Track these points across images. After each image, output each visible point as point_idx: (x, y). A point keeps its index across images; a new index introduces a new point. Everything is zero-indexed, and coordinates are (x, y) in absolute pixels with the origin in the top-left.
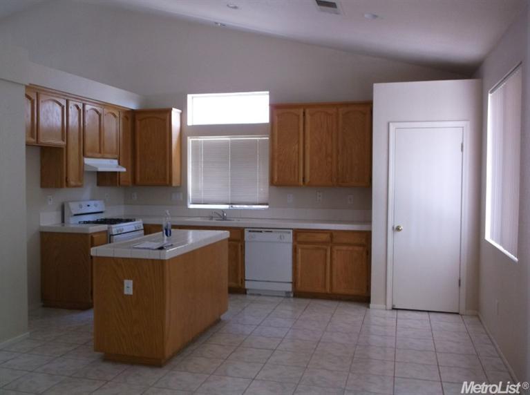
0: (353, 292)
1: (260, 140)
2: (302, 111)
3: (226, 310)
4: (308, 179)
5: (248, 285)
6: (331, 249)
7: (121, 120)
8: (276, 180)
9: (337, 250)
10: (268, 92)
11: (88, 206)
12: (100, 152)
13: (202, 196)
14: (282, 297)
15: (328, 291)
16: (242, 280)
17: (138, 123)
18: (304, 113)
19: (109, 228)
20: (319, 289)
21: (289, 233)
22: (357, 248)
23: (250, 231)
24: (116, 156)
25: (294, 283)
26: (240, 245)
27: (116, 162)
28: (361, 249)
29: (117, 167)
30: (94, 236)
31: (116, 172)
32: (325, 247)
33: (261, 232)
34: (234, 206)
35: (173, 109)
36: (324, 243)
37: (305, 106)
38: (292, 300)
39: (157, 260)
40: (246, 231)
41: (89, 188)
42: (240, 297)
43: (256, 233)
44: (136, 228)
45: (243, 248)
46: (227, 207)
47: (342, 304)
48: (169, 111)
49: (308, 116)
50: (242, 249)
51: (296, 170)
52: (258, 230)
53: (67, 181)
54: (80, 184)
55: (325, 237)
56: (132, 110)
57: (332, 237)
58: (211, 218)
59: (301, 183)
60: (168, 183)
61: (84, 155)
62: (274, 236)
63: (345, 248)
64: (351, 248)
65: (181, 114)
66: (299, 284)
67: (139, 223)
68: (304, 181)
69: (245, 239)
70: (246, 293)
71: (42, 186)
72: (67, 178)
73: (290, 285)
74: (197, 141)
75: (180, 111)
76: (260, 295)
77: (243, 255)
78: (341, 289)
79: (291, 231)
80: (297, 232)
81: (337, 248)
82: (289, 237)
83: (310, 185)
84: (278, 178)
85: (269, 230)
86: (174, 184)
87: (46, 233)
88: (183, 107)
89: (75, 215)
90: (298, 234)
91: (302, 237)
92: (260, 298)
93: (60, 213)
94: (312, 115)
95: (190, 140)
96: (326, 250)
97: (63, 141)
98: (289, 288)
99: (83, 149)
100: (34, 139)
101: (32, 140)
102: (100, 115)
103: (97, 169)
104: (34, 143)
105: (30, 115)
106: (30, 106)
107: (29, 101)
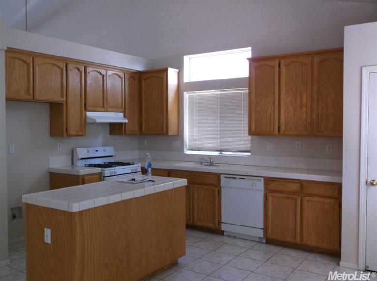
0: (325, 245)
1: (244, 93)
2: (277, 62)
3: (184, 254)
4: (283, 129)
5: (224, 227)
6: (301, 199)
7: (127, 80)
8: (253, 129)
9: (308, 201)
10: (250, 48)
11: (98, 151)
12: (103, 107)
13: (197, 144)
14: (255, 241)
15: (299, 242)
16: (219, 222)
17: (143, 82)
18: (279, 64)
19: (102, 171)
20: (289, 239)
21: (261, 181)
22: (328, 201)
23: (226, 177)
24: (121, 110)
25: (266, 230)
26: (217, 189)
27: (121, 115)
28: (333, 201)
29: (124, 119)
30: (85, 178)
31: (122, 123)
32: (295, 196)
33: (235, 178)
34: (223, 153)
35: (169, 68)
36: (294, 193)
37: (280, 58)
38: (264, 245)
39: (67, 212)
40: (222, 177)
41: (102, 136)
42: (216, 238)
43: (231, 180)
44: (132, 170)
45: (219, 192)
46: (217, 153)
47: (312, 257)
48: (165, 71)
49: (282, 66)
50: (218, 194)
51: (272, 119)
52: (232, 176)
53: (67, 131)
54: (80, 133)
55: (295, 187)
56: (139, 71)
57: (302, 187)
58: (201, 163)
59: (277, 132)
60: (165, 132)
61: (86, 110)
62: (246, 183)
63: (316, 199)
64: (322, 200)
65: (179, 73)
66: (270, 231)
67: (137, 167)
68: (279, 130)
69: (221, 185)
70: (223, 234)
71: (51, 135)
72: (67, 129)
73: (262, 231)
74: (193, 96)
75: (178, 70)
76: (235, 237)
77: (220, 199)
78: (312, 242)
79: (263, 179)
80: (268, 180)
81: (307, 198)
82: (261, 185)
83: (285, 135)
84: (255, 128)
85: (243, 177)
86: (170, 133)
87: (53, 173)
88: (179, 66)
89: (82, 159)
90: (269, 182)
91: (273, 186)
92: (235, 241)
93: (70, 157)
94: (287, 66)
95: (186, 96)
96: (296, 200)
97: (63, 97)
98: (261, 234)
99: (85, 104)
100: (30, 96)
101: (28, 97)
102: (103, 76)
103: (96, 120)
104: (30, 99)
105: (26, 76)
106: (25, 69)
107: (24, 64)
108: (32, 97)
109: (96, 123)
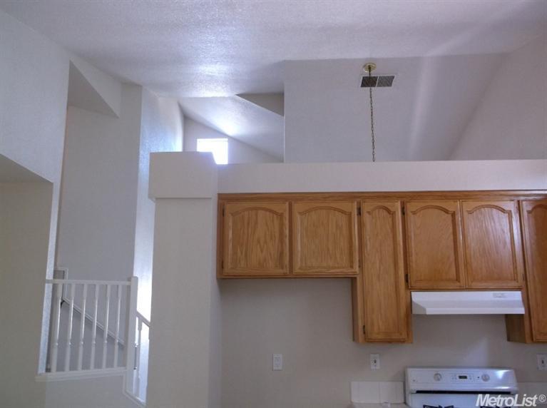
11: (465, 377)
12: (458, 279)
24: (514, 284)
27: (516, 295)
53: (364, 333)
72: (364, 327)
89: (420, 392)
97: (352, 266)
99: (406, 276)
100: (282, 268)
101: (280, 271)
102: (453, 215)
103: (424, 310)
104: (285, 274)
105: (277, 235)
106: (276, 222)
107: (275, 216)
108: (287, 270)
109: (426, 315)
